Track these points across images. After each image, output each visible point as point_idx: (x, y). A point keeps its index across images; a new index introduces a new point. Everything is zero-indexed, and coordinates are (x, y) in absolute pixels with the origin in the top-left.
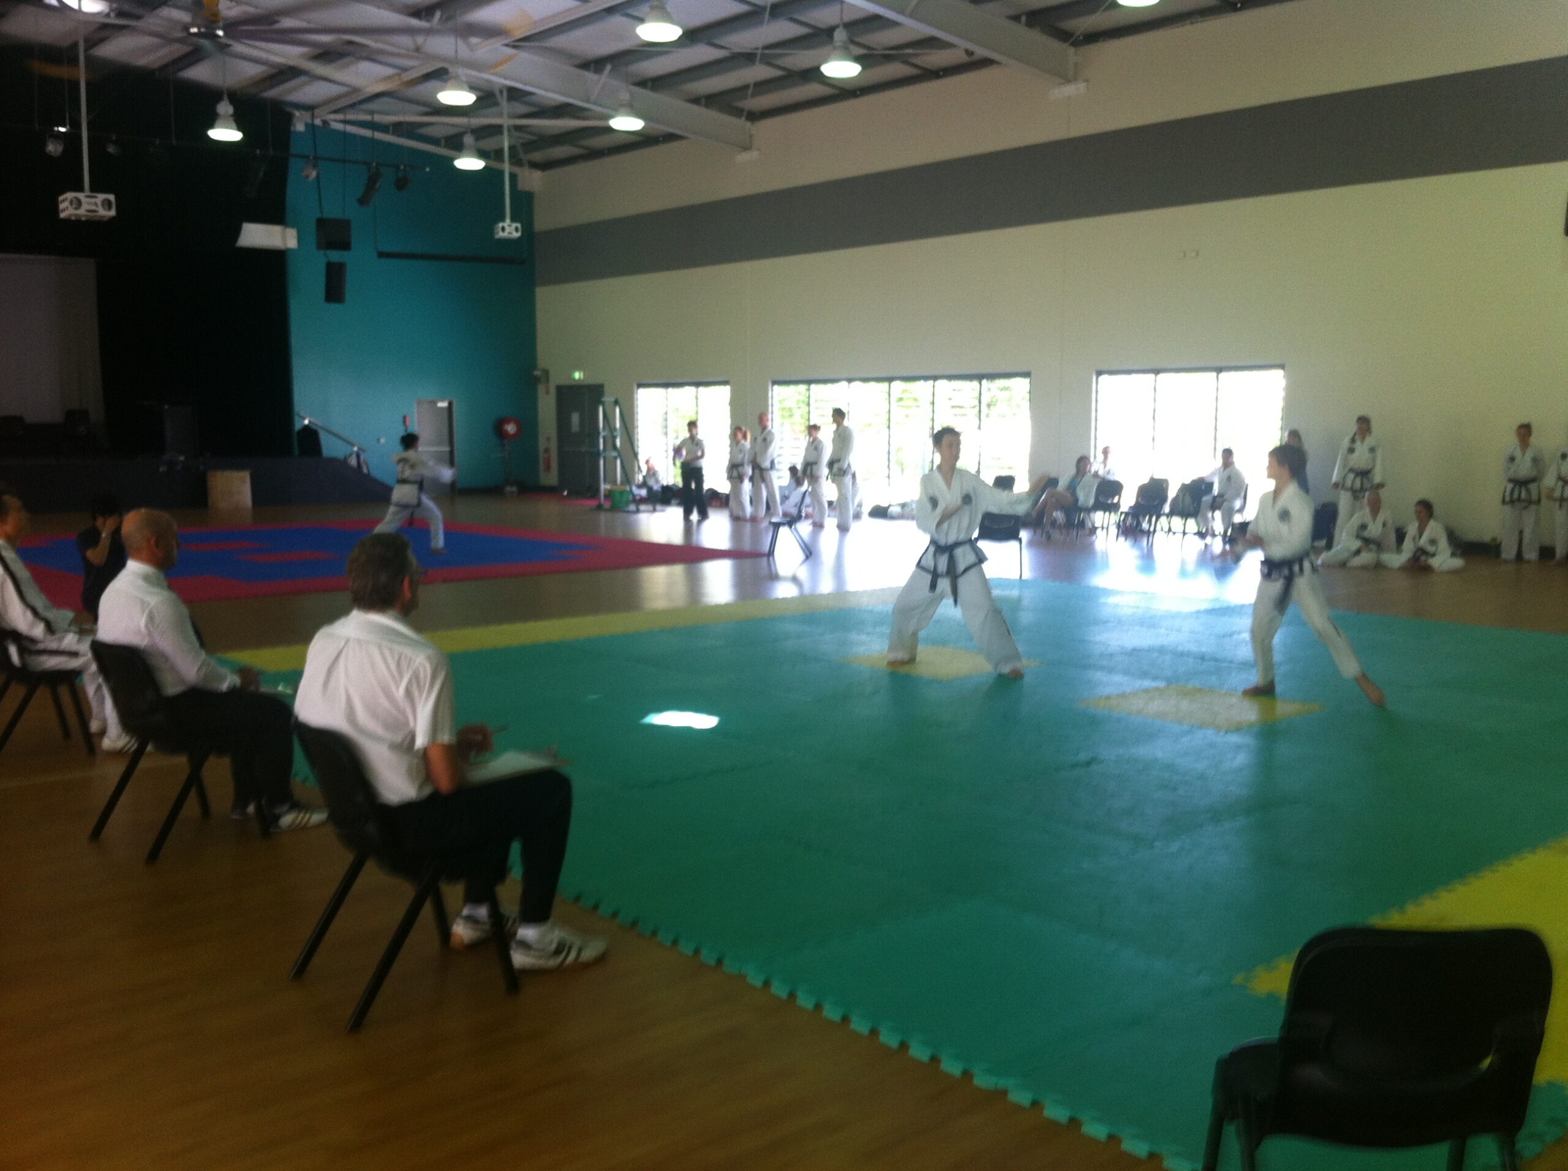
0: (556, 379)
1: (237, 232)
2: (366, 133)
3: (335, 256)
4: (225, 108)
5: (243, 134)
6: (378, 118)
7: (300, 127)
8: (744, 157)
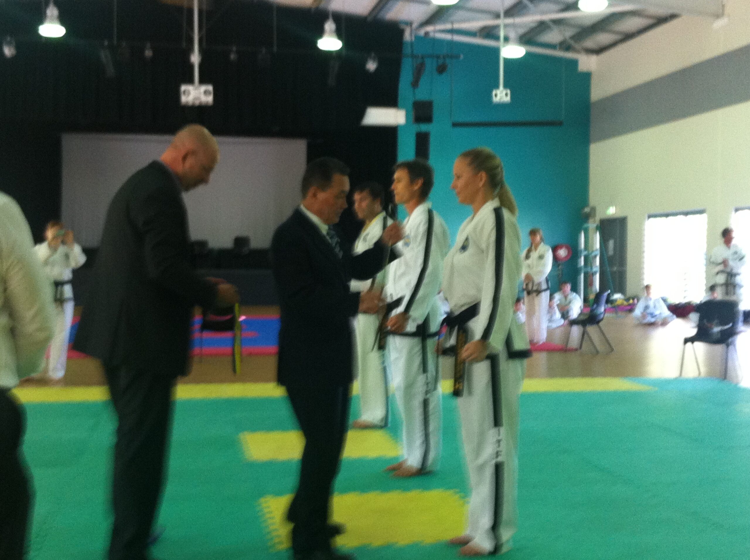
0: (599, 216)
1: (362, 114)
2: (448, 37)
3: (424, 127)
4: (330, 26)
5: (343, 43)
6: (456, 26)
8: (719, 24)
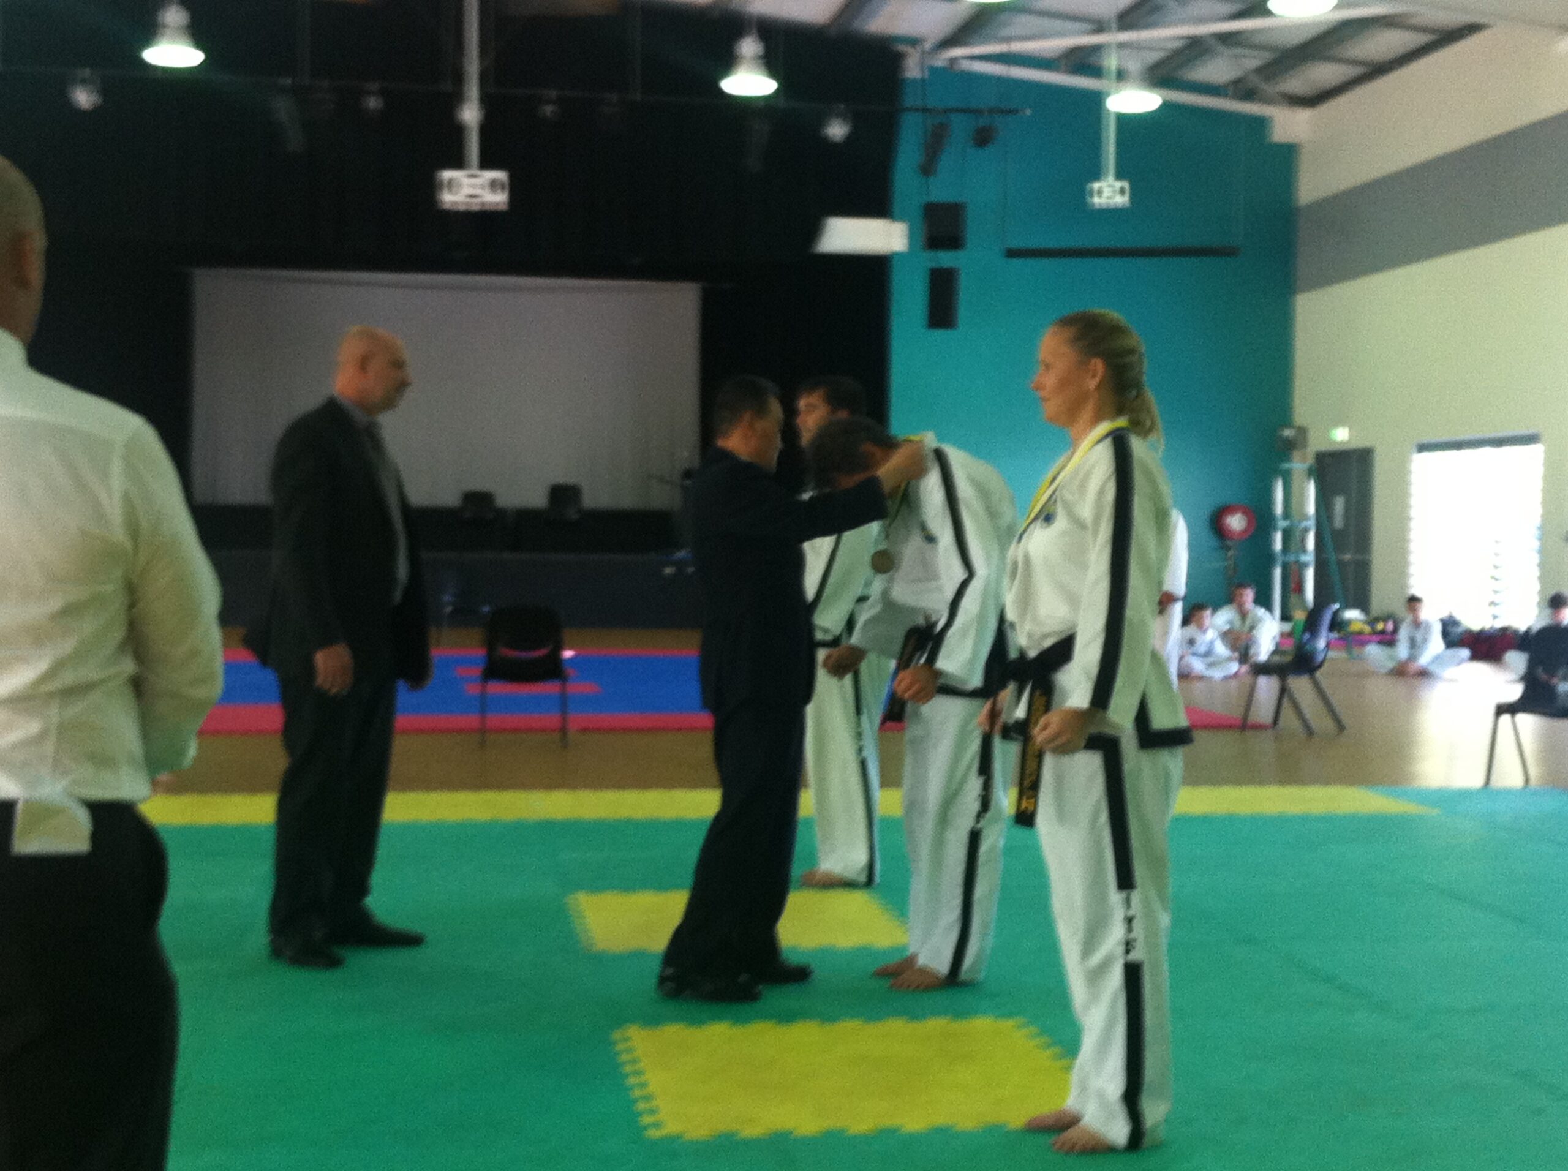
1: (814, 231)
3: (946, 259)
4: (749, 47)
5: (780, 84)
7: (912, 69)
